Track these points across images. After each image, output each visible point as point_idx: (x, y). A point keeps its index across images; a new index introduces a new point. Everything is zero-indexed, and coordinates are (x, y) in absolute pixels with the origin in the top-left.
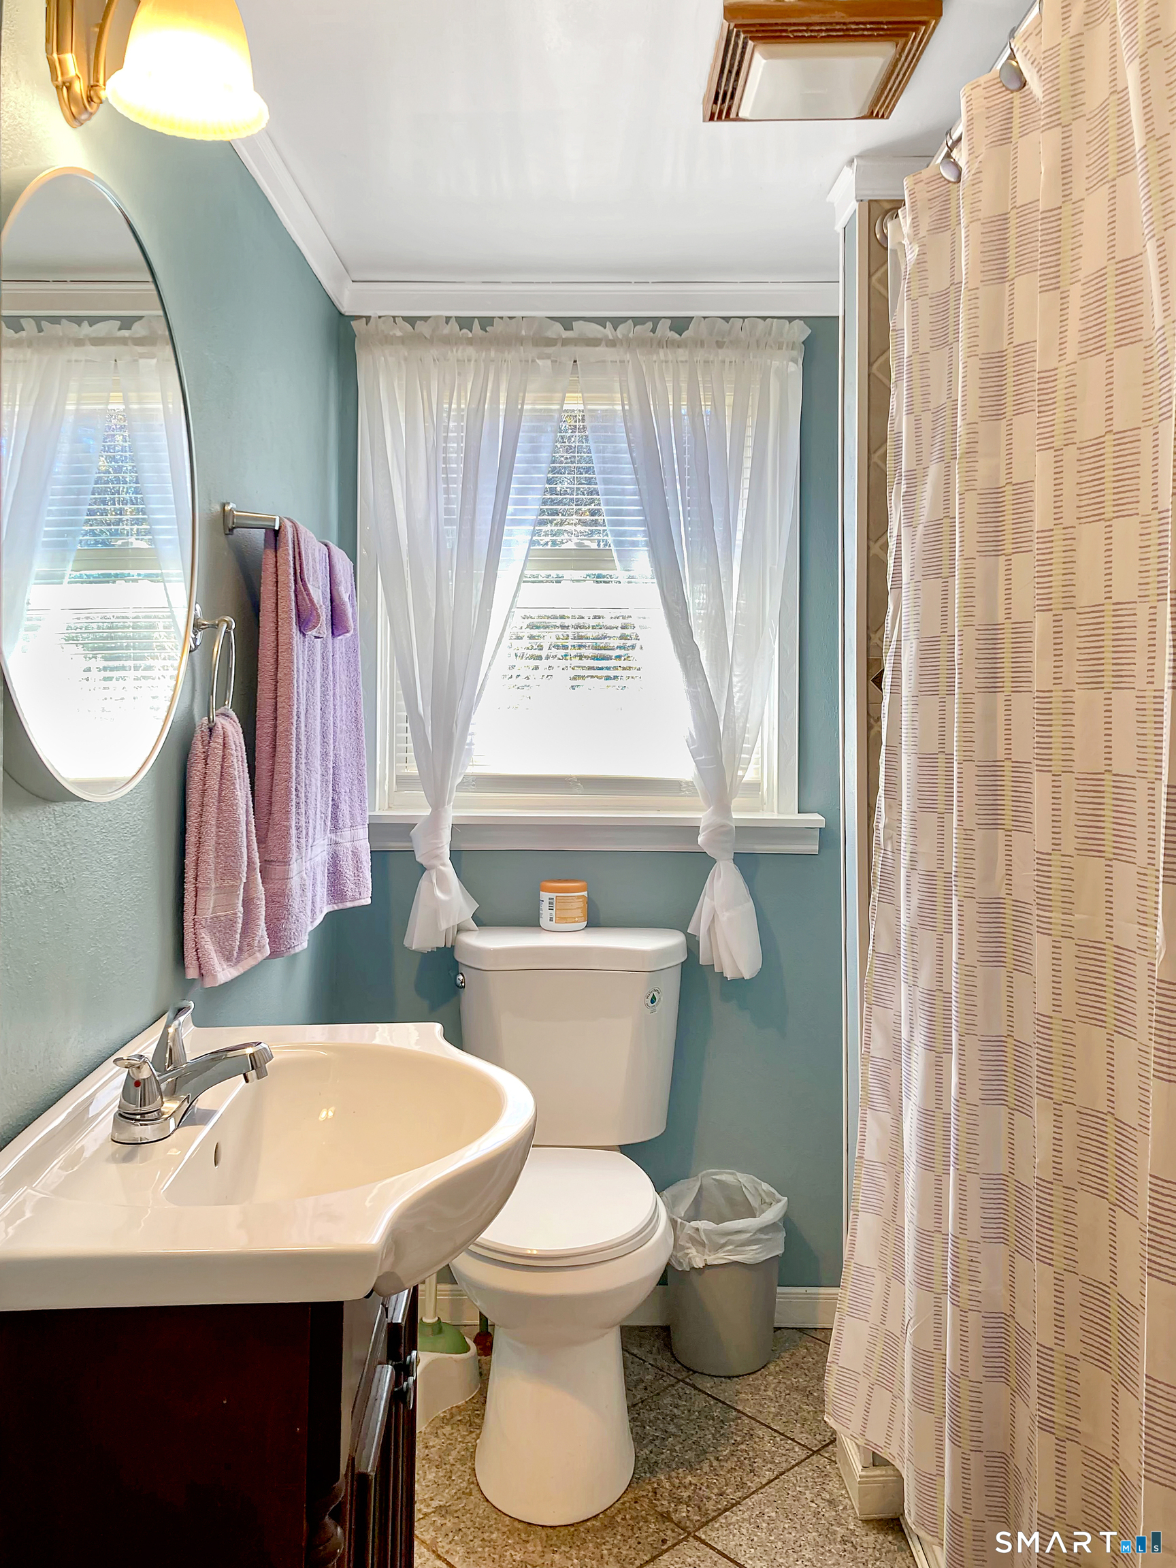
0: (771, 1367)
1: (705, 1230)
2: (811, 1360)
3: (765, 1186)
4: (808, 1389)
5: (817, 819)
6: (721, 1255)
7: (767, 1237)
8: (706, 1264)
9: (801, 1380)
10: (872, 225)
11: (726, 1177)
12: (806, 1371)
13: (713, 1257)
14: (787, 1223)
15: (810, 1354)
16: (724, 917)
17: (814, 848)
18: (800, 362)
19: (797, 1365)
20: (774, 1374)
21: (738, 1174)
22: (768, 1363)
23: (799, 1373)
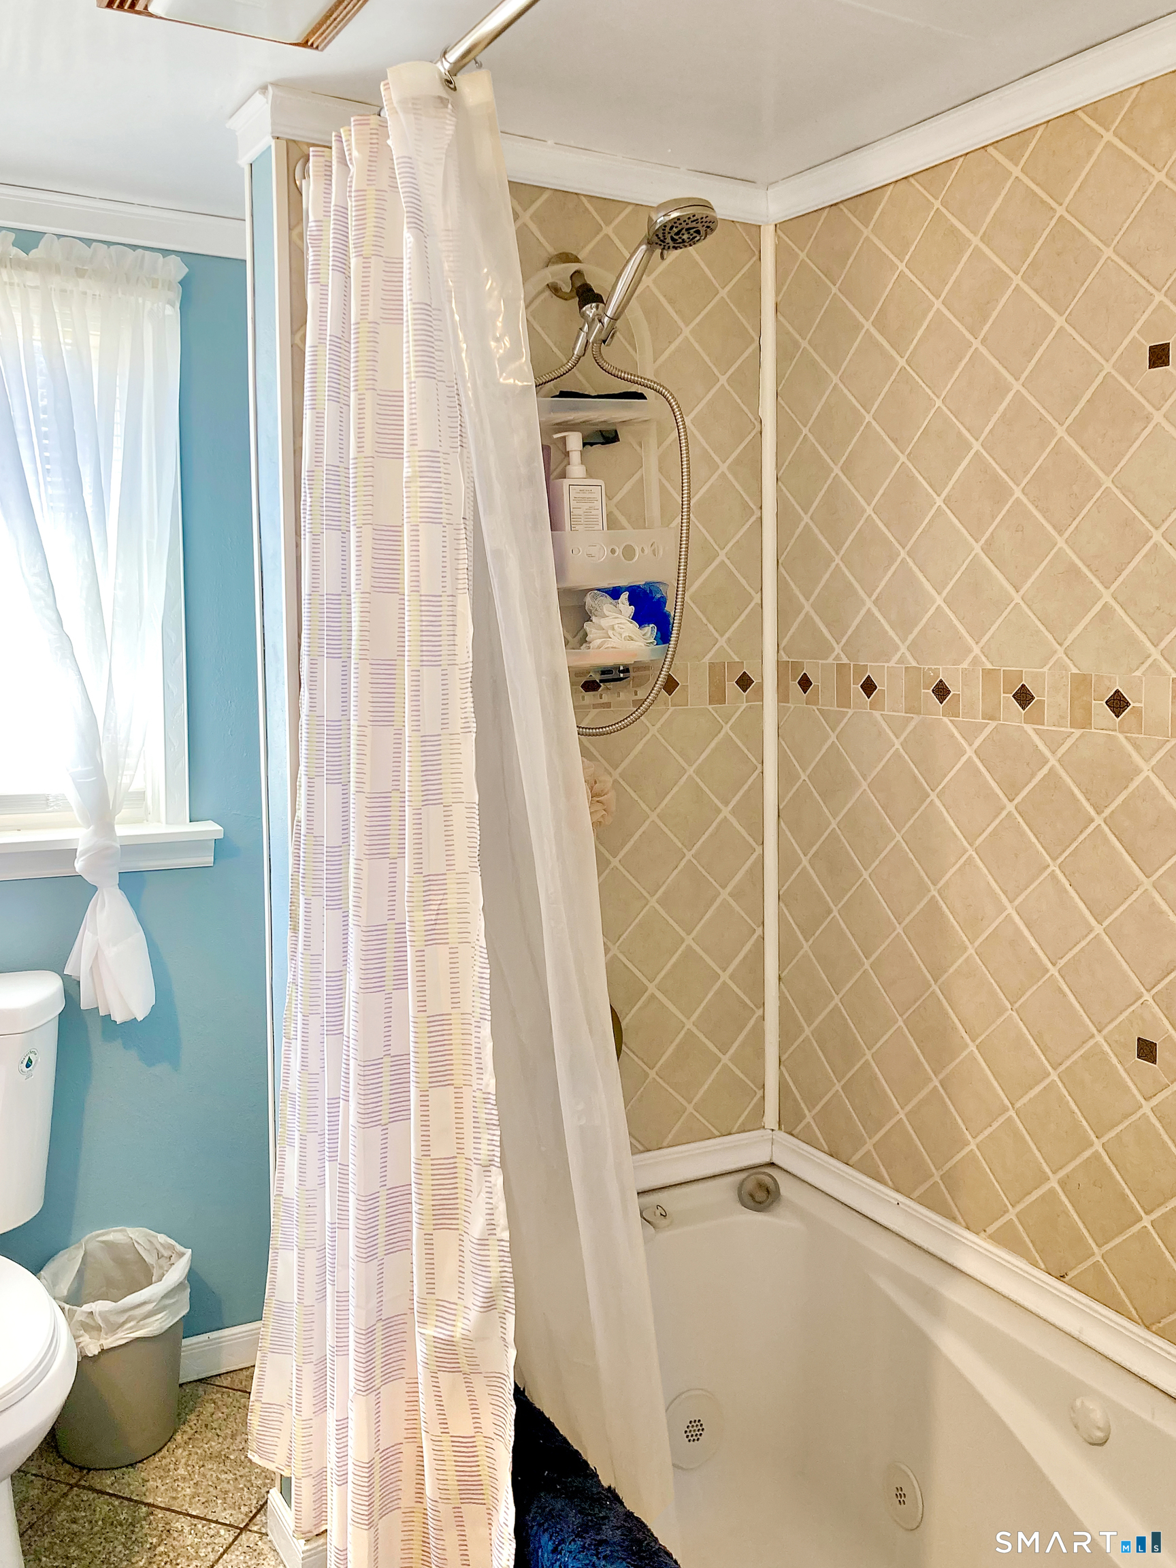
0: (178, 1437)
1: (100, 1313)
2: (221, 1415)
3: (162, 1238)
4: (223, 1453)
5: (211, 828)
6: (120, 1334)
7: (173, 1301)
8: (102, 1350)
9: (213, 1444)
10: (291, 169)
11: (115, 1235)
12: (218, 1431)
13: (110, 1340)
14: (193, 1278)
15: (217, 1408)
16: (110, 952)
17: (209, 860)
18: (178, 305)
19: (206, 1426)
20: (183, 1444)
21: (127, 1229)
22: (174, 1434)
23: (210, 1435)
